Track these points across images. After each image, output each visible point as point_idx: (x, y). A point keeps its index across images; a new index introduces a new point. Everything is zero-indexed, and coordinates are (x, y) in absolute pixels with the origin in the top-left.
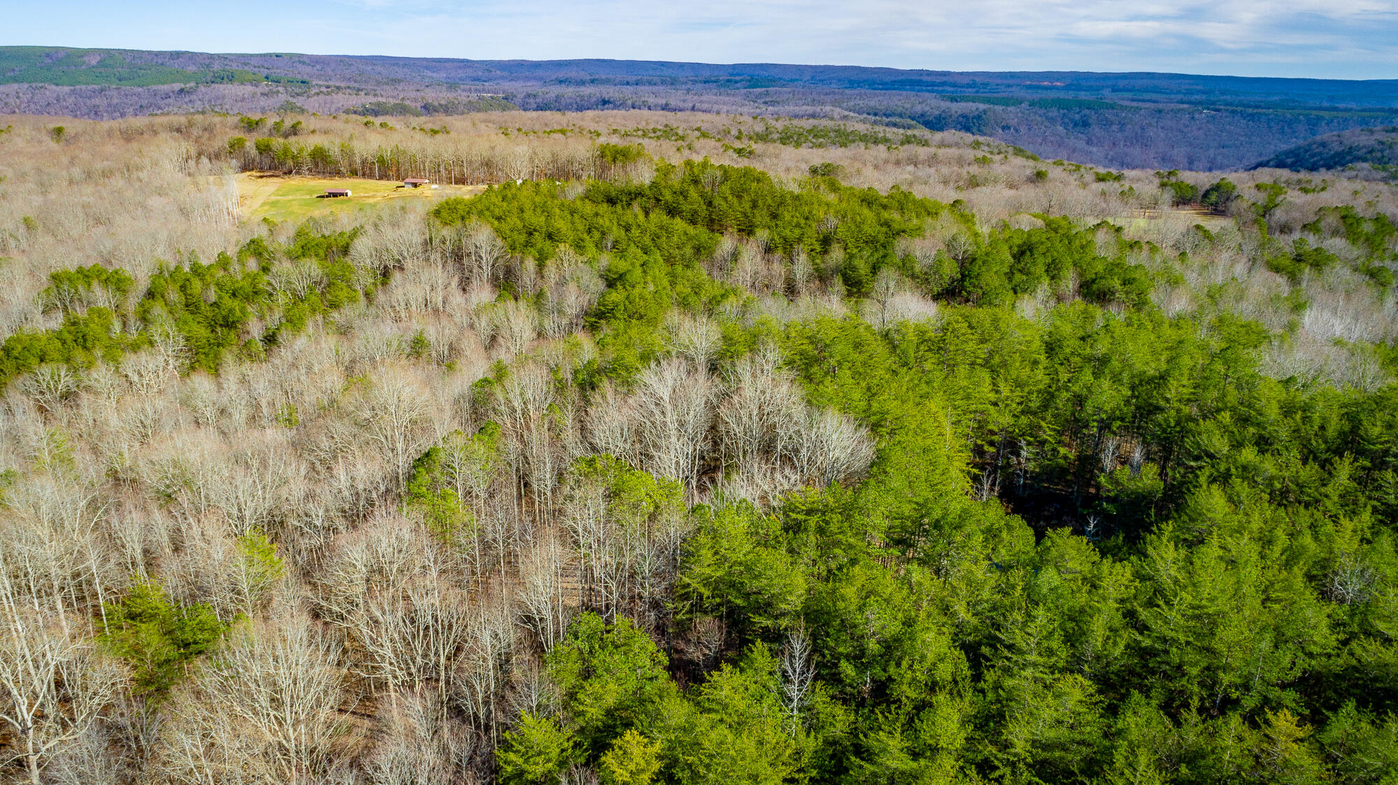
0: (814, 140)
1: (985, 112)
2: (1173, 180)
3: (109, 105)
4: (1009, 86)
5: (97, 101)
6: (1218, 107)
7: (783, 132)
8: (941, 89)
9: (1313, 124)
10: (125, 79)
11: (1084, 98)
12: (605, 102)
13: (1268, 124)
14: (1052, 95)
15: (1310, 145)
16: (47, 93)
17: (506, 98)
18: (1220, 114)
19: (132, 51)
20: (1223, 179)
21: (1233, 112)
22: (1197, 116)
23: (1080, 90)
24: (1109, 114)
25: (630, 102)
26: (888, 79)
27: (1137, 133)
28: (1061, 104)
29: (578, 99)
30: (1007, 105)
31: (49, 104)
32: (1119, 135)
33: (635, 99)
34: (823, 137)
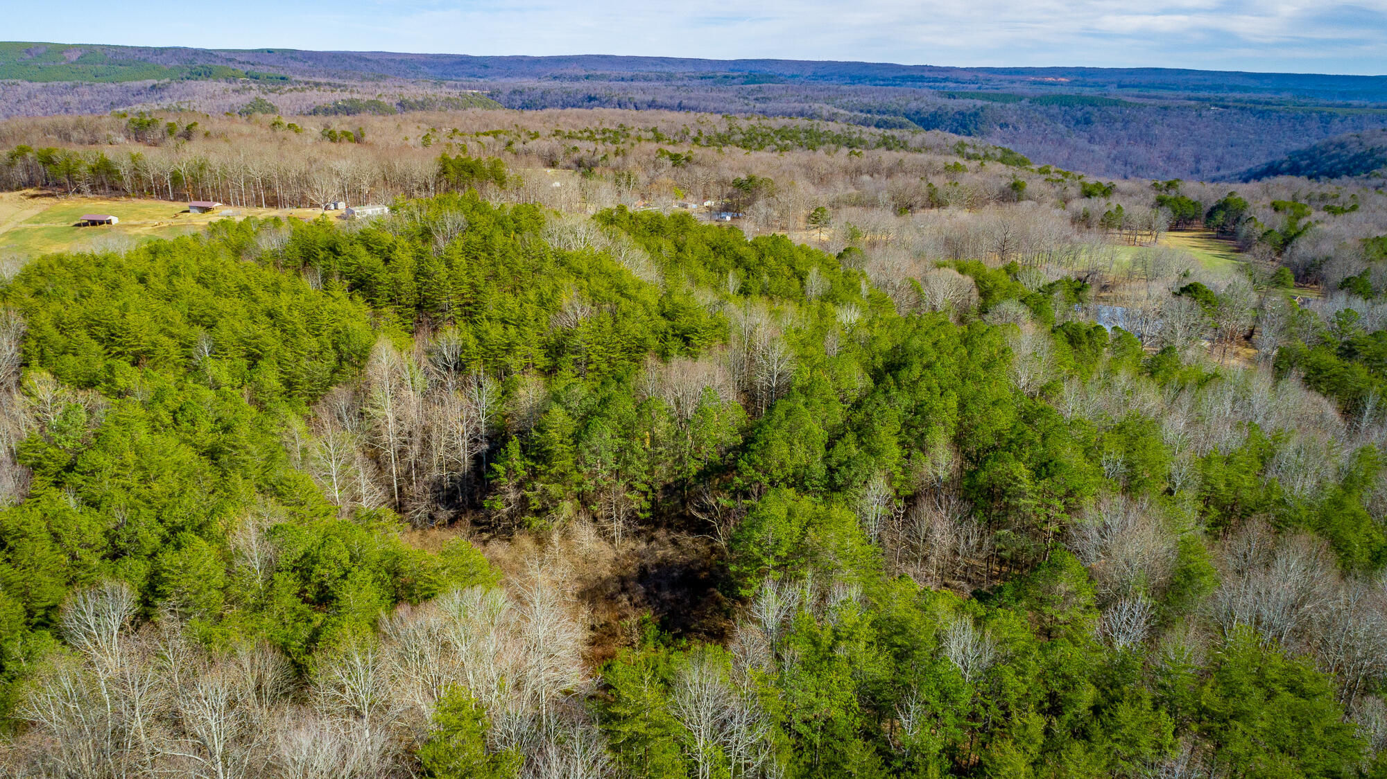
0: (780, 142)
1: (982, 109)
2: (1172, 194)
3: (80, 102)
4: (1013, 82)
5: (68, 98)
6: (1226, 104)
7: (748, 132)
8: (942, 84)
9: (1326, 120)
10: (102, 75)
11: (1091, 94)
12: (591, 99)
13: (1279, 121)
14: (1056, 90)
15: (1327, 145)
16: (19, 89)
17: (491, 95)
18: (1229, 111)
19: (116, 47)
20: (1231, 194)
21: (1243, 109)
22: (1204, 113)
23: (1085, 86)
24: (1112, 111)
25: (616, 99)
26: (890, 75)
27: (1141, 131)
28: (1063, 101)
29: (564, 96)
30: (1007, 102)
31: (19, 101)
32: (1123, 133)
33: (621, 96)
34: (791, 138)
